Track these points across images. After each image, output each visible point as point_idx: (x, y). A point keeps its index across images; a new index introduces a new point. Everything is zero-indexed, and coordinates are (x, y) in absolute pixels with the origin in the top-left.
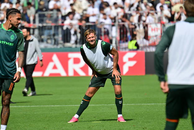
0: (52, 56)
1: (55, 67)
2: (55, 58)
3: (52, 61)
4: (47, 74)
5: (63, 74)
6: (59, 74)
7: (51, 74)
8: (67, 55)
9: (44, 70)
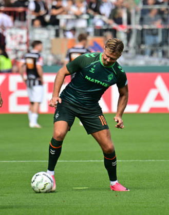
1: (159, 98)
3: (154, 87)
7: (152, 109)
9: (140, 102)
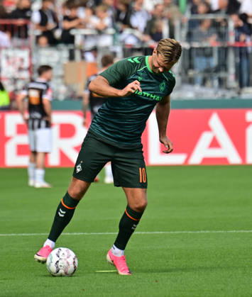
0: (208, 117)
1: (215, 144)
2: (215, 121)
3: (208, 129)
4: (196, 159)
5: (234, 159)
6: (224, 160)
7: (205, 160)
8: (243, 116)
